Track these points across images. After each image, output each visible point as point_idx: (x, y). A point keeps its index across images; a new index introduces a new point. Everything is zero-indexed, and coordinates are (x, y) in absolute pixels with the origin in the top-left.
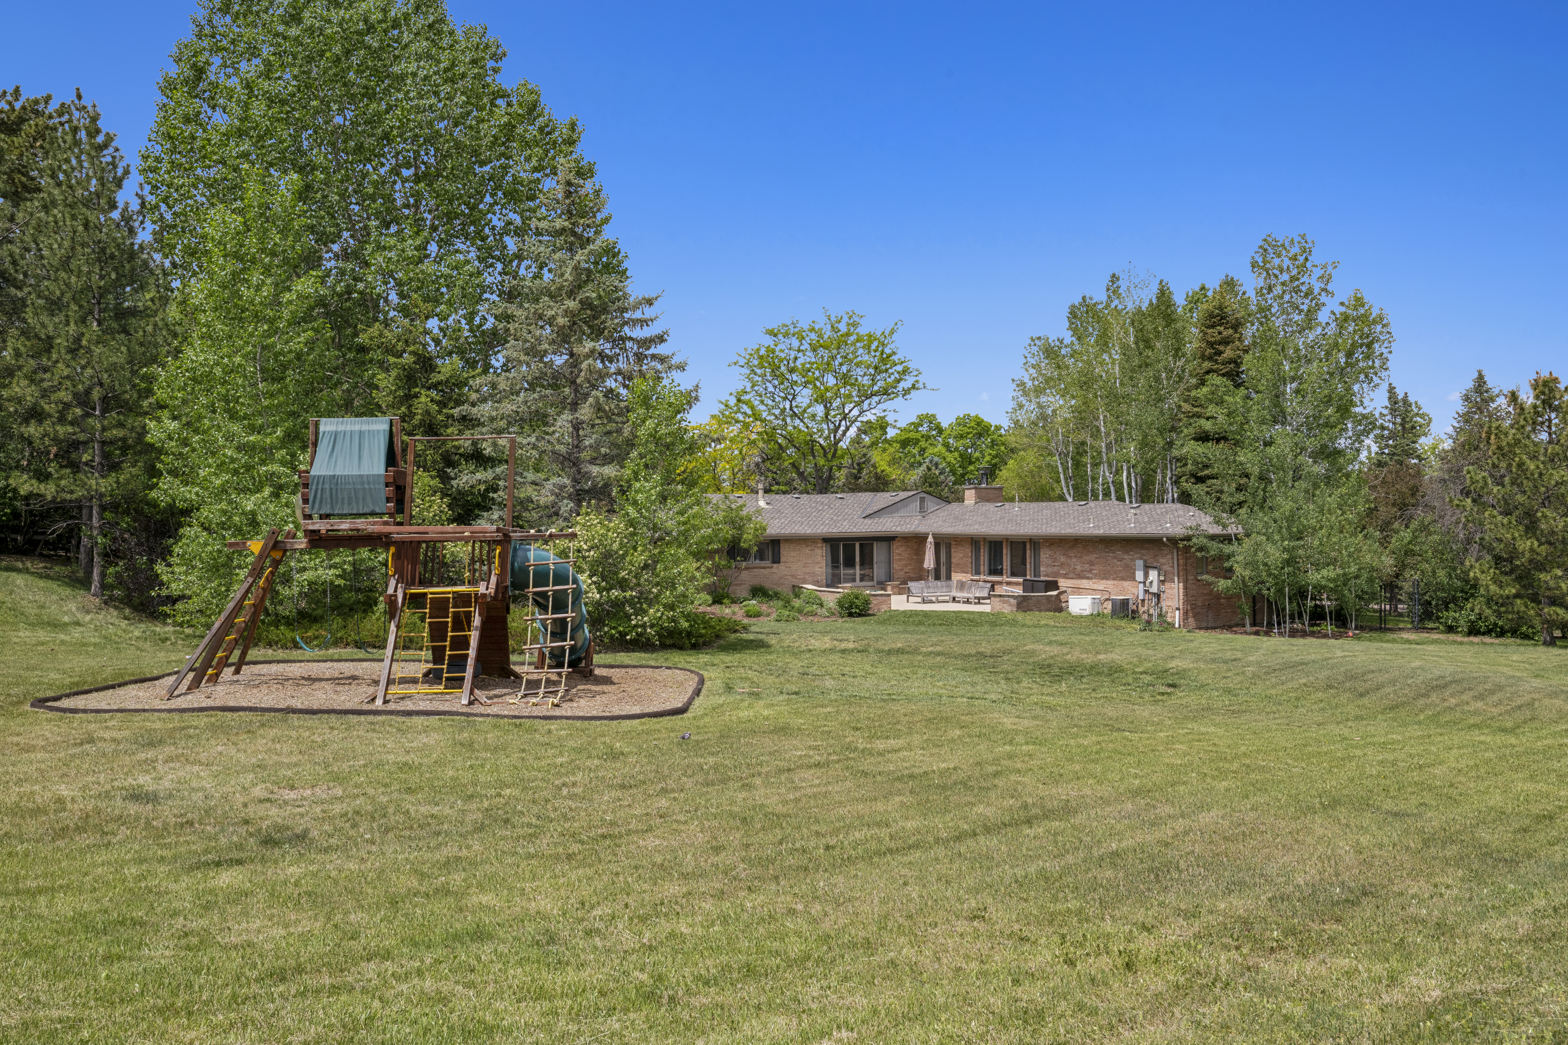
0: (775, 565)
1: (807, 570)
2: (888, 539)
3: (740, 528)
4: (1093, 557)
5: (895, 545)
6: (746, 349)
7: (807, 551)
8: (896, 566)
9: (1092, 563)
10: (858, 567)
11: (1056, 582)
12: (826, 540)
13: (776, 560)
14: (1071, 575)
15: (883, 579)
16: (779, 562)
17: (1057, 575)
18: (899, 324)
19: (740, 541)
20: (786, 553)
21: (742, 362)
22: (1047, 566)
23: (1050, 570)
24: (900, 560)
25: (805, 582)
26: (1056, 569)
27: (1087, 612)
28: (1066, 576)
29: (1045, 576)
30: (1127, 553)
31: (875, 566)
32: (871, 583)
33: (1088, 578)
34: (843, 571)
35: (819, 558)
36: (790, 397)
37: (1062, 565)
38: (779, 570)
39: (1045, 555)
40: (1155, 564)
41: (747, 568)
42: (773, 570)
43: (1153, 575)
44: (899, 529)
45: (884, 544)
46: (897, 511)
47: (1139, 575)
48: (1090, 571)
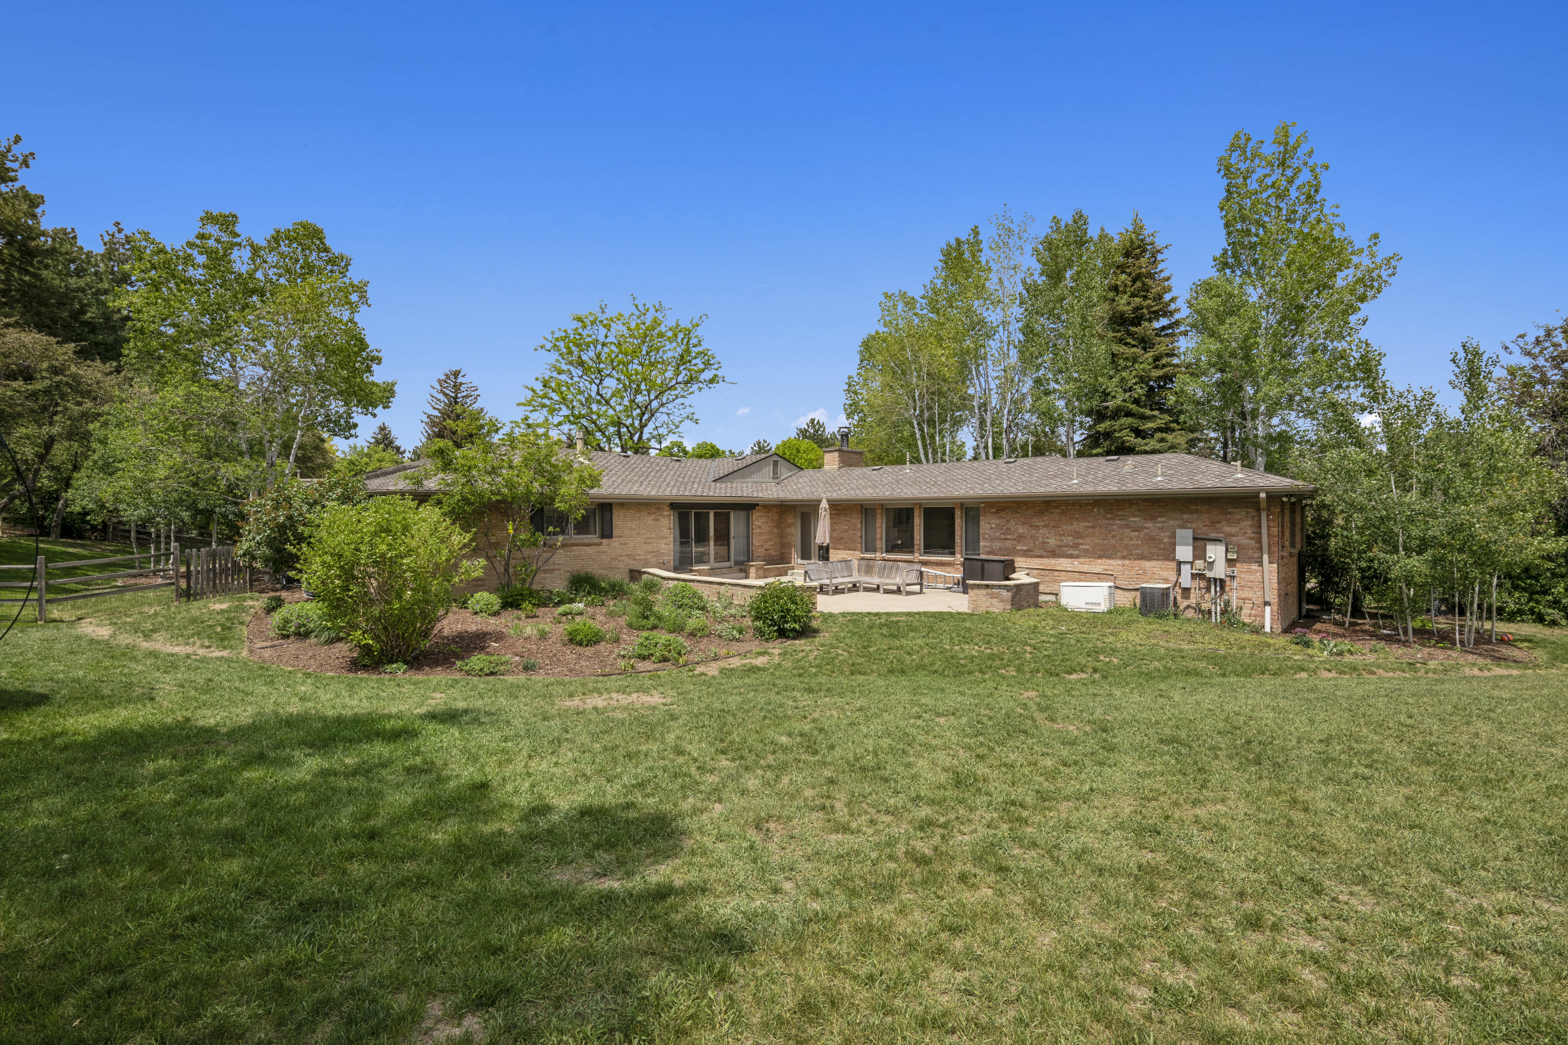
0: (605, 541)
1: (649, 548)
2: (747, 507)
3: (554, 480)
4: (1081, 526)
5: (756, 514)
6: (553, 333)
7: (650, 520)
8: (756, 541)
9: (1078, 535)
10: (712, 543)
11: (1012, 562)
12: (675, 506)
13: (607, 533)
14: (1037, 552)
15: (742, 559)
16: (610, 536)
17: (1014, 551)
18: (704, 318)
19: (553, 500)
20: (621, 521)
21: (549, 346)
22: (993, 539)
23: (997, 545)
24: (761, 534)
25: (647, 564)
26: (1008, 544)
27: (1103, 607)
28: (1027, 554)
29: (989, 553)
30: (1153, 518)
31: (732, 542)
32: (727, 564)
33: (1071, 556)
34: (695, 549)
35: (666, 531)
36: (597, 381)
37: (1020, 538)
38: (611, 547)
39: (987, 525)
40: (1213, 535)
41: (564, 546)
42: (602, 548)
43: (1216, 552)
44: (761, 495)
45: (742, 514)
46: (750, 475)
47: (1184, 552)
48: (1075, 546)
